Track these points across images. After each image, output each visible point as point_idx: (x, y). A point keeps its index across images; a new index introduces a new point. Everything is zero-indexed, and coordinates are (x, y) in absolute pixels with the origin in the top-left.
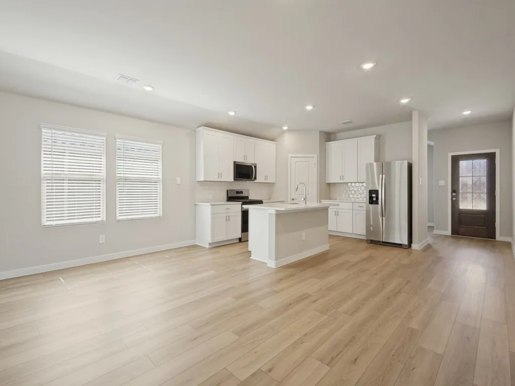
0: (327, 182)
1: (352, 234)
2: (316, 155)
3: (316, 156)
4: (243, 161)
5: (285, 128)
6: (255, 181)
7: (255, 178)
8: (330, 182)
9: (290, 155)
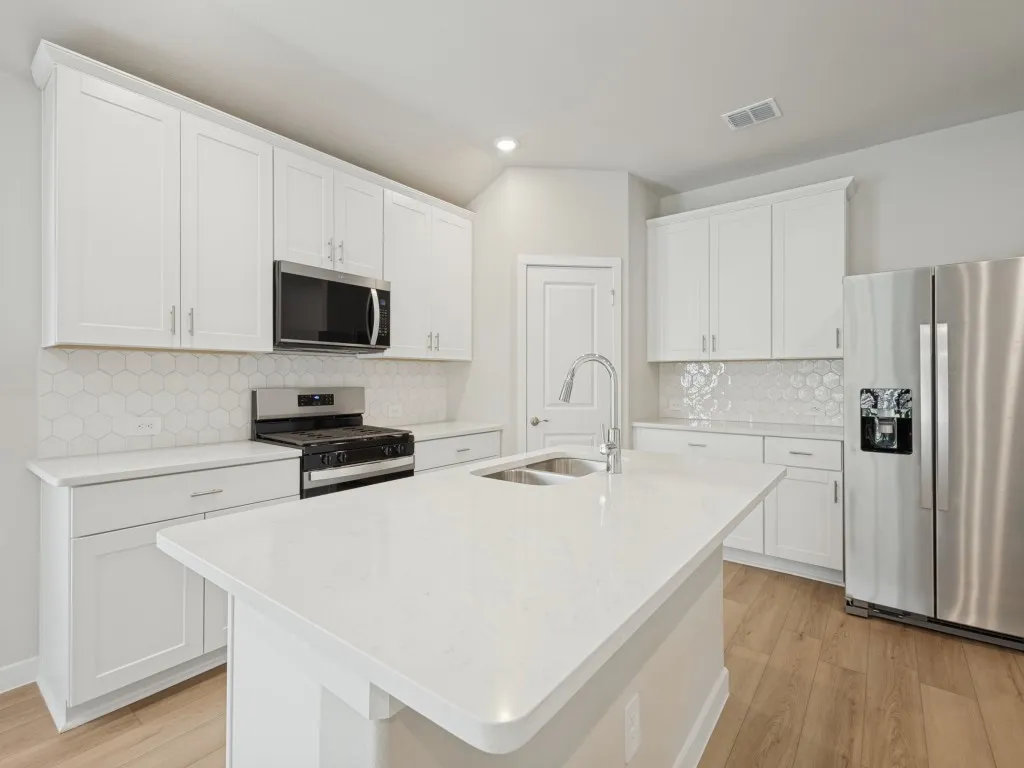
0: (651, 358)
1: (763, 555)
2: (618, 261)
3: (616, 262)
4: (328, 266)
5: (506, 146)
6: (388, 353)
7: (384, 340)
8: (662, 358)
9: (524, 259)
